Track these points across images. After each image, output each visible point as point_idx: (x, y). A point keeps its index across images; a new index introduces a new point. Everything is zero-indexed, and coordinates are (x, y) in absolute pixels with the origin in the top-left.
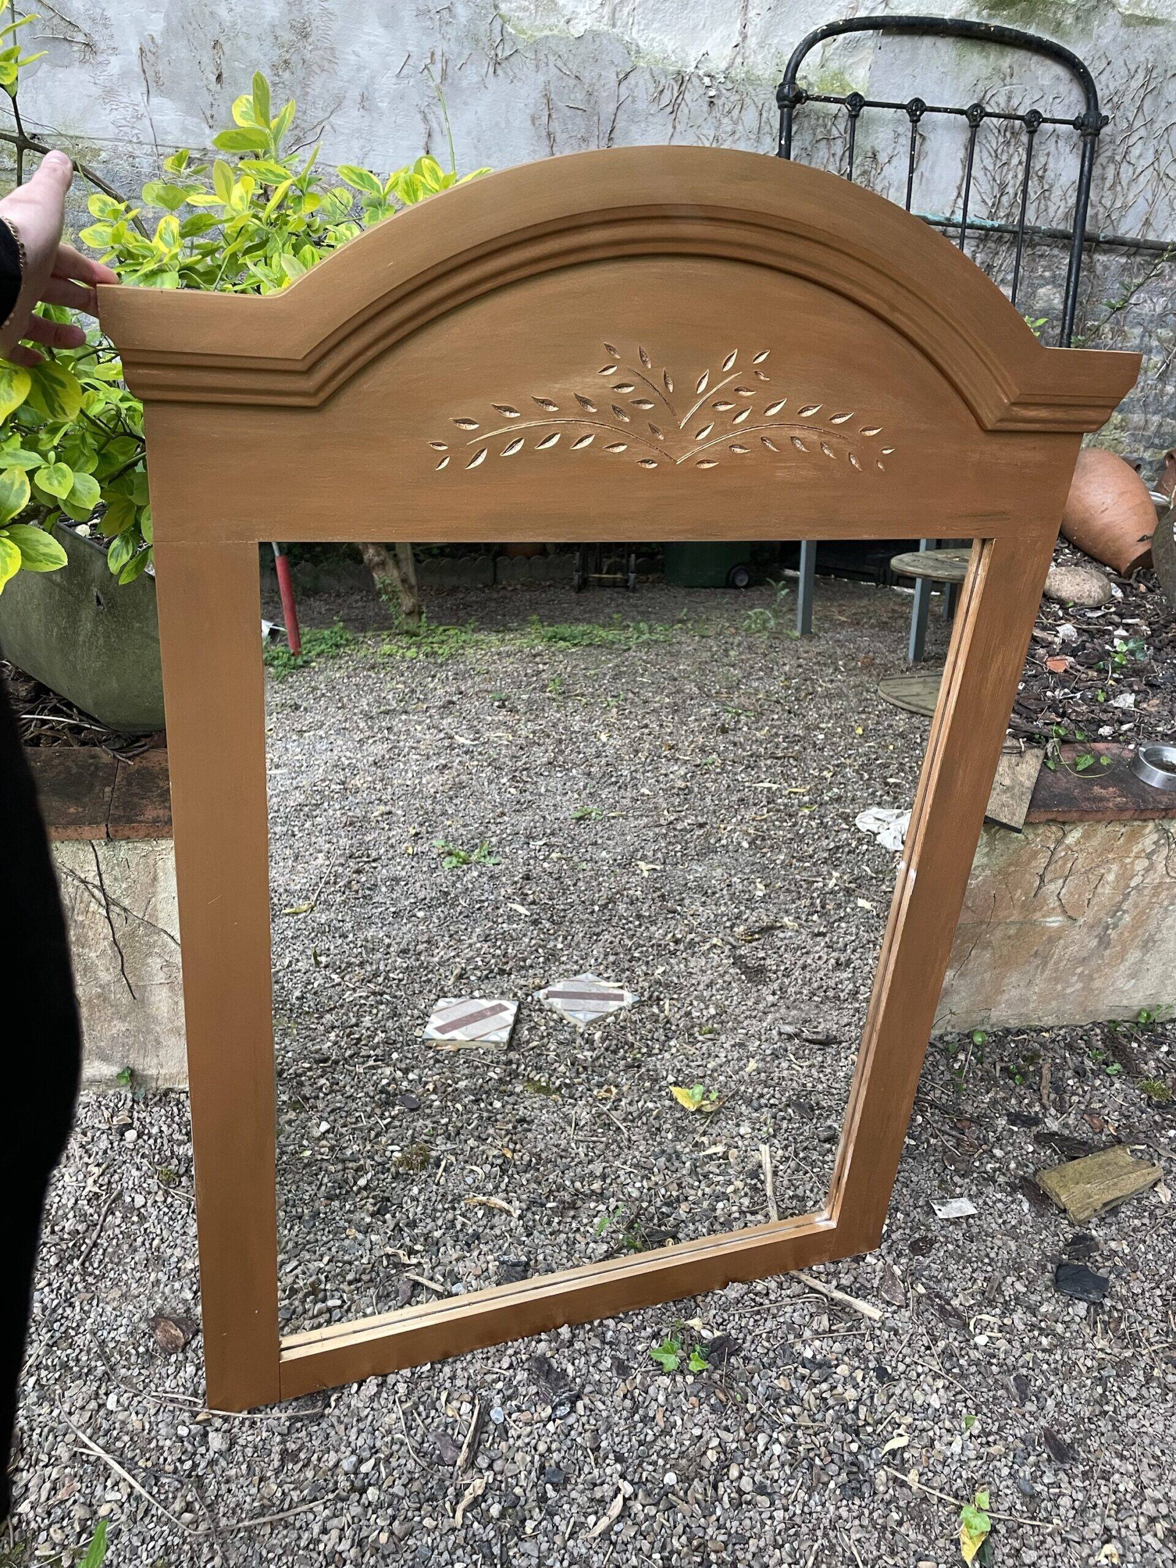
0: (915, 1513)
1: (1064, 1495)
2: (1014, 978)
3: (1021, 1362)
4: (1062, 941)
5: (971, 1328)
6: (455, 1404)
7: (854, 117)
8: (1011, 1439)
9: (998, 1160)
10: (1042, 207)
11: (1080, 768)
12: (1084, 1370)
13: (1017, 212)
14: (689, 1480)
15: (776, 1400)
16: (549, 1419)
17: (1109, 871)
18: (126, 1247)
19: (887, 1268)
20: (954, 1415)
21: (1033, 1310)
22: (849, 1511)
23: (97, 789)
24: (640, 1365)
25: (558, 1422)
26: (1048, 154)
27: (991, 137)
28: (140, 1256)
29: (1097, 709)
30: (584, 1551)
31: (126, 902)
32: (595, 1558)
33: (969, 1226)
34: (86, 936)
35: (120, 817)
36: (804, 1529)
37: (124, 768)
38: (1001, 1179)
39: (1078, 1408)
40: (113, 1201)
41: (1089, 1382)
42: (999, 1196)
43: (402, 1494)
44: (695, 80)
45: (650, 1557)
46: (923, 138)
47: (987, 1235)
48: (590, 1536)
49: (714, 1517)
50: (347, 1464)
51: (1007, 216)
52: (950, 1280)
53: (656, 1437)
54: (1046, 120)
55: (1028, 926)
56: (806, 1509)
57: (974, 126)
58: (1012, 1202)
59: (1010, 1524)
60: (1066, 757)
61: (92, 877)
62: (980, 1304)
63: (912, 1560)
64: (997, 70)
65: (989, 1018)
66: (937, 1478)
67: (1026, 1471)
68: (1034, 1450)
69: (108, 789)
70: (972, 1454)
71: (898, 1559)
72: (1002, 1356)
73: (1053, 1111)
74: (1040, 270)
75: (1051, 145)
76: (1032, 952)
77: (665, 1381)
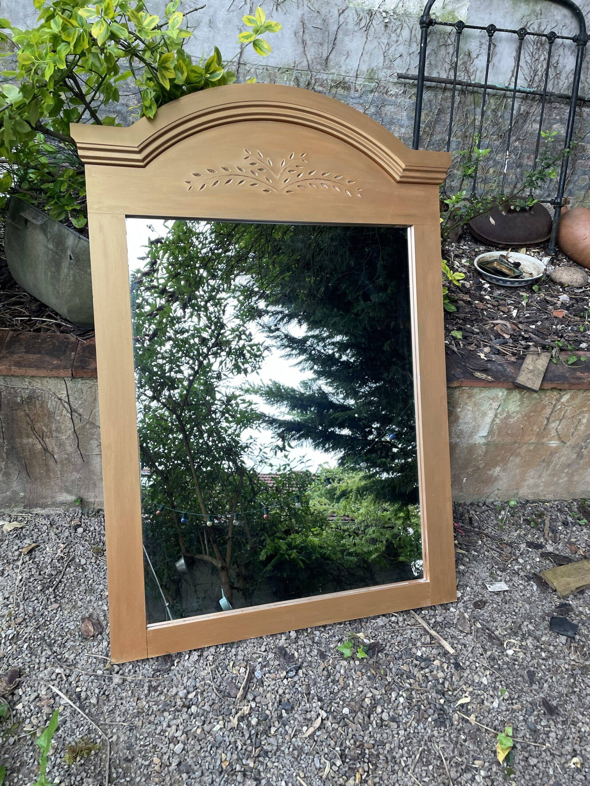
0: (473, 736)
1: (552, 731)
2: (532, 473)
3: (530, 664)
4: (557, 455)
5: (505, 646)
6: (237, 668)
7: (459, 33)
8: (524, 702)
9: (521, 564)
10: (556, 82)
11: (570, 363)
12: (564, 670)
13: (543, 85)
14: (356, 713)
15: (402, 675)
16: (285, 677)
17: (584, 417)
18: (76, 583)
19: (461, 614)
20: (495, 689)
21: (537, 639)
22: (439, 733)
23: (68, 353)
24: (332, 654)
25: (289, 679)
26: (559, 55)
27: (530, 46)
28: (82, 588)
29: (579, 335)
30: (300, 744)
31: (81, 411)
32: (306, 748)
33: (505, 596)
34: (60, 427)
35: (79, 366)
36: (415, 740)
37: (82, 344)
38: (522, 574)
39: (560, 689)
40: (70, 561)
41: (566, 676)
42: (521, 582)
43: (208, 710)
44: (378, 14)
45: (334, 749)
46: (495, 46)
47: (514, 601)
48: (304, 736)
49: (368, 732)
50: (182, 693)
51: (538, 87)
52: (494, 622)
53: (339, 690)
54: (558, 37)
55: (540, 445)
56: (416, 731)
57: (521, 39)
58: (528, 585)
59: (523, 744)
60: (562, 357)
61: (64, 396)
62: (509, 634)
63: (471, 759)
64: (534, 11)
65: (517, 494)
66: (485, 719)
67: (532, 719)
68: (537, 708)
69: (73, 353)
70: (504, 708)
71: (463, 758)
72: (521, 661)
73: (550, 542)
74: (554, 115)
75: (561, 51)
76: (541, 460)
77: (345, 663)
